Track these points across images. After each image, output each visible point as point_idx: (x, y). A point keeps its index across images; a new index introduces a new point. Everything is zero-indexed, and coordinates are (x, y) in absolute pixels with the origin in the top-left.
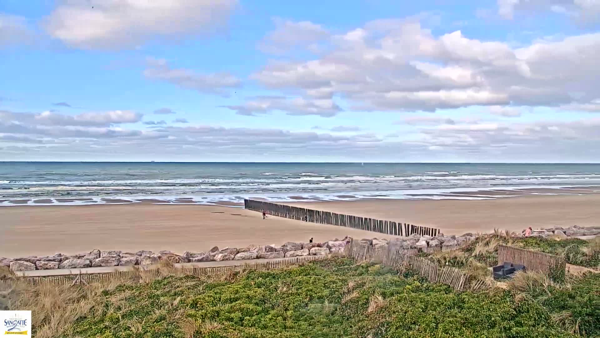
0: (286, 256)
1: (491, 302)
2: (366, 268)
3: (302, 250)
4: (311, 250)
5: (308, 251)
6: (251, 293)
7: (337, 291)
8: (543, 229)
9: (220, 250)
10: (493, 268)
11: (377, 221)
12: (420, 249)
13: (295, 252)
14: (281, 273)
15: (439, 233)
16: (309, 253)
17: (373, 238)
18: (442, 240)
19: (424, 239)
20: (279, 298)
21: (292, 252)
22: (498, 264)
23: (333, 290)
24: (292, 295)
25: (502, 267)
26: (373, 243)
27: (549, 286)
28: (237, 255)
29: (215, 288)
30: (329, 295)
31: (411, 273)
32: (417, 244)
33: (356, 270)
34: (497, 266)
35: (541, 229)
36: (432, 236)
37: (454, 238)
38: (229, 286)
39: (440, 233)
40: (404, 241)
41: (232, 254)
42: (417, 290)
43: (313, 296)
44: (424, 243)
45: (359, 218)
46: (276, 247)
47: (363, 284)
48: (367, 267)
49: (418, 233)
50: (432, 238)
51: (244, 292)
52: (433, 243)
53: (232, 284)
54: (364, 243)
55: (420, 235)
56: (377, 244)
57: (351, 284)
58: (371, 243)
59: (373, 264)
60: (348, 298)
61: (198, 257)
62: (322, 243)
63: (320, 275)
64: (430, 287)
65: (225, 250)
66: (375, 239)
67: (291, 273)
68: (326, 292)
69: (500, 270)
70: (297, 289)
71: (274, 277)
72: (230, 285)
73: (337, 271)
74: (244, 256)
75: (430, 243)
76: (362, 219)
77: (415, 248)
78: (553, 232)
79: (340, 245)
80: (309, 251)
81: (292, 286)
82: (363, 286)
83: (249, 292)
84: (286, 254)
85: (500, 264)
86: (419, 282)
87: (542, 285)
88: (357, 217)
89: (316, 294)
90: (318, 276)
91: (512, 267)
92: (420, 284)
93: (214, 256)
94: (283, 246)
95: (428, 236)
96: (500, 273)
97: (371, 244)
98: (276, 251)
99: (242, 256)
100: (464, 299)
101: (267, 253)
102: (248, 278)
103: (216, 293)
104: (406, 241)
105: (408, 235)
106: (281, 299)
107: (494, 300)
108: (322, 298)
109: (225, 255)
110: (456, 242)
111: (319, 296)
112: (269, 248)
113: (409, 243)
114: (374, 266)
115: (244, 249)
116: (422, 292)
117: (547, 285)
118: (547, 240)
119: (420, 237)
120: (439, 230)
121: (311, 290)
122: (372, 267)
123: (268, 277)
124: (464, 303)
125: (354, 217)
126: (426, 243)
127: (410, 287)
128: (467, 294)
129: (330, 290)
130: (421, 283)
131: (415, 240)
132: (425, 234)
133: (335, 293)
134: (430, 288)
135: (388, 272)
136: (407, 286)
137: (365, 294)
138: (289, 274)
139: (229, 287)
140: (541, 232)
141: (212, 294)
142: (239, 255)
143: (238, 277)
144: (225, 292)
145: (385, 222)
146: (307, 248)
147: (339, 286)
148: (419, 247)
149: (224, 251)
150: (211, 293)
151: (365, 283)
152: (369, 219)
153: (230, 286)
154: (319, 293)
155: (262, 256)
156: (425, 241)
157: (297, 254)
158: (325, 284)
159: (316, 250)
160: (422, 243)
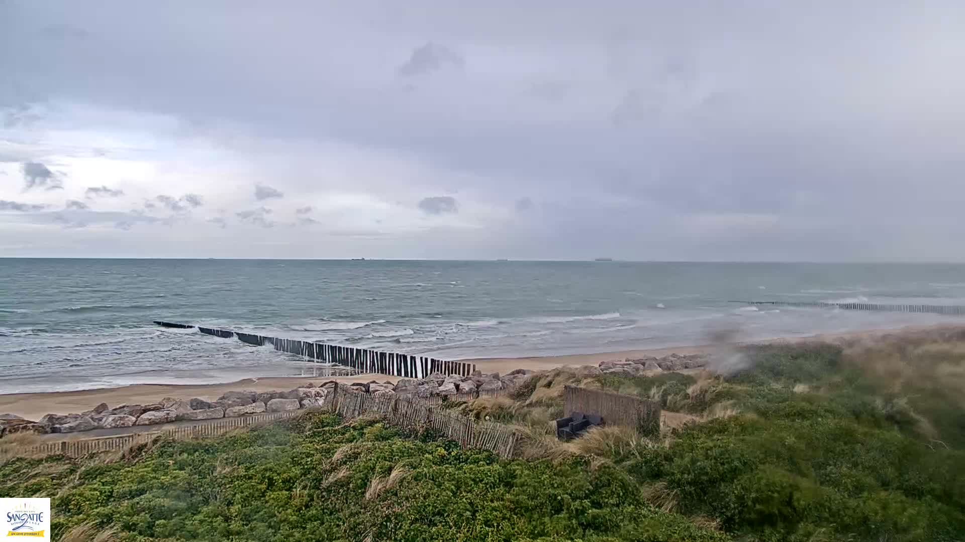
0: (226, 416)
1: (555, 474)
2: (359, 430)
3: (254, 404)
4: (269, 403)
5: (264, 405)
6: (166, 479)
7: (313, 468)
8: (629, 361)
9: (110, 409)
10: (557, 422)
11: (376, 353)
12: (446, 396)
13: (243, 407)
14: (218, 444)
15: (474, 370)
16: (266, 409)
17: (371, 381)
18: (479, 381)
19: (451, 380)
20: (217, 485)
21: (236, 409)
22: (563, 416)
23: (306, 467)
24: (238, 480)
25: (570, 420)
26: (371, 389)
27: (638, 444)
28: (142, 416)
29: (102, 474)
30: (301, 477)
31: (431, 434)
32: (441, 388)
33: (343, 434)
34: (563, 418)
35: (626, 361)
36: (464, 375)
37: (496, 377)
38: (128, 469)
39: (476, 370)
40: (420, 384)
41: (133, 416)
42: (443, 460)
43: (274, 478)
44: (452, 386)
45: (347, 349)
46: (209, 401)
47: (356, 456)
48: (362, 429)
49: (441, 372)
50: (463, 378)
51: (155, 478)
52: (466, 386)
53: (134, 465)
54: (357, 389)
55: (445, 374)
56: (378, 390)
57: (337, 456)
58: (367, 388)
59: (372, 423)
60: (332, 479)
61: (69, 423)
62: (286, 390)
63: (286, 444)
64: (461, 454)
65: (120, 408)
66: (374, 382)
67: (235, 443)
68: (296, 471)
69: (567, 425)
70: (248, 469)
71: (207, 451)
72: (129, 467)
73: (312, 436)
74: (153, 417)
75: (460, 387)
76: (352, 350)
77: (438, 394)
78: (644, 364)
79: (318, 394)
80: (266, 404)
81: (239, 465)
82: (356, 458)
83: (163, 477)
84: (227, 412)
85: (566, 416)
86: (445, 449)
87: (628, 444)
88: (344, 348)
89: (279, 474)
90: (281, 445)
91: (585, 420)
92: (446, 452)
93: (100, 420)
94: (221, 399)
95: (457, 376)
96: (567, 429)
97: (368, 391)
98: (209, 408)
99: (150, 418)
100: (515, 471)
101: (195, 411)
102: (162, 454)
103: (103, 484)
104: (423, 384)
105: (427, 375)
106: (219, 486)
107: (560, 470)
108: (289, 481)
109: (120, 417)
110: (500, 383)
111: (284, 478)
112: (198, 403)
113: (427, 387)
114: (372, 427)
115: (153, 406)
116: (450, 464)
117: (635, 443)
118: (634, 377)
119: (445, 378)
120: (474, 366)
121: (271, 470)
122: (370, 427)
123: (197, 450)
124: (515, 477)
125: (340, 348)
126: (454, 387)
127: (430, 456)
128: (518, 465)
129: (302, 467)
130: (447, 450)
131: (437, 382)
132: (452, 373)
133: (309, 472)
134: (461, 457)
135: (395, 435)
136: (427, 455)
137: (360, 472)
138: (233, 445)
139: (128, 472)
140: (627, 364)
141: (96, 486)
142: (145, 416)
143: (144, 454)
144: (121, 481)
145: (390, 354)
146: (261, 400)
147: (316, 461)
148: (444, 393)
149: (119, 411)
150: (95, 484)
151: (359, 454)
152: (364, 350)
153: (130, 469)
154: (285, 473)
155: (186, 416)
156: (453, 384)
157: (246, 411)
158: (293, 459)
159: (276, 403)
160: (448, 386)
